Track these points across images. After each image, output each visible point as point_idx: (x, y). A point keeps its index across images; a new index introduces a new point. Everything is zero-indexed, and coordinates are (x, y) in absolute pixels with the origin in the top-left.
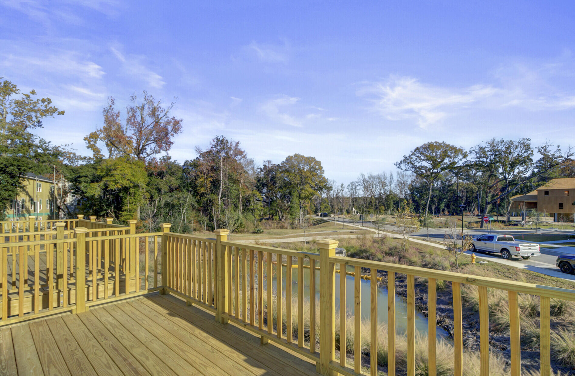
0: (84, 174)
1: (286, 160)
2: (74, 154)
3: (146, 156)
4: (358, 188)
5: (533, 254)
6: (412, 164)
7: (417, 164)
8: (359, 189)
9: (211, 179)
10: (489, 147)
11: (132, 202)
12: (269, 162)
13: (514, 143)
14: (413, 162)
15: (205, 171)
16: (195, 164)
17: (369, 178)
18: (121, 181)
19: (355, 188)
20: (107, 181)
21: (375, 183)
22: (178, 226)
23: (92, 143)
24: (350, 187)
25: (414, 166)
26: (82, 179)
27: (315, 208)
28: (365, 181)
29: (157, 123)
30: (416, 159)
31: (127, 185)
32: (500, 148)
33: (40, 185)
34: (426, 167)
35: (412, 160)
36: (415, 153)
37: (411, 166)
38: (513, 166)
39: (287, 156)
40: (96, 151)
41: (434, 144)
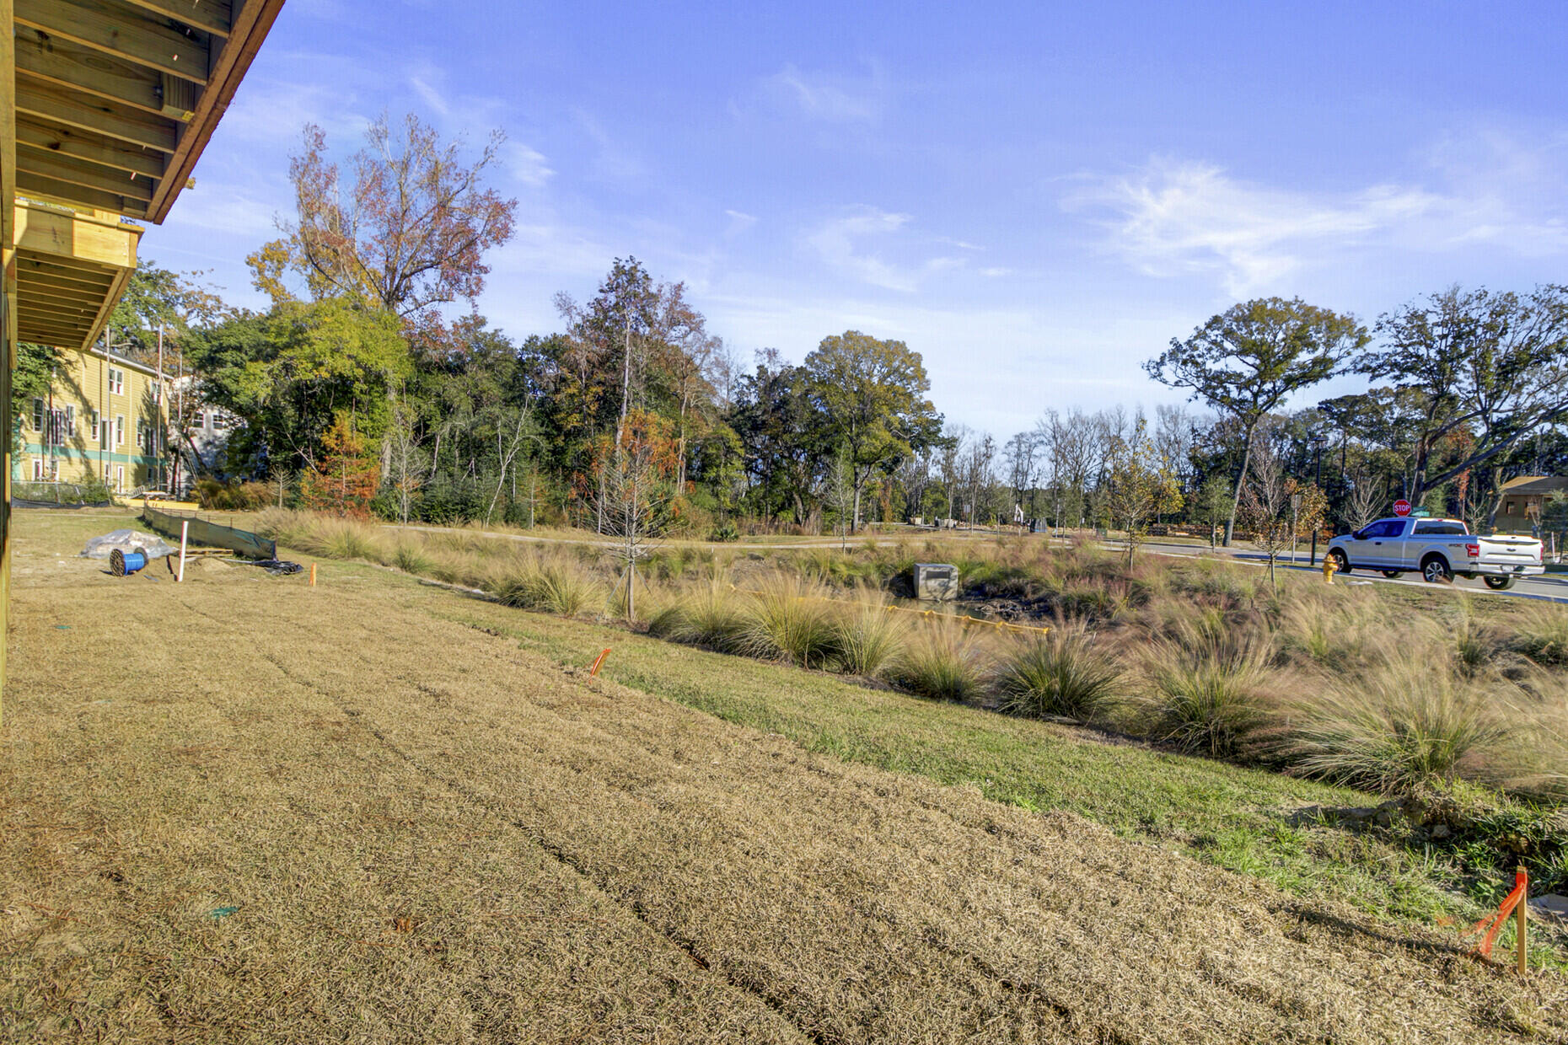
0: (233, 341)
1: (820, 348)
2: (218, 300)
3: (412, 307)
4: (1036, 452)
5: (1520, 568)
6: (1196, 364)
7: (1212, 366)
8: (1039, 457)
9: (599, 390)
10: (1439, 310)
11: (365, 429)
12: (772, 354)
13: (1520, 300)
14: (1200, 360)
15: (584, 365)
16: (554, 349)
17: (1073, 424)
18: (328, 360)
19: (1029, 452)
20: (291, 358)
21: (1089, 437)
22: (489, 498)
23: (268, 274)
24: (1013, 449)
25: (1202, 372)
26: (228, 356)
27: (905, 505)
28: (1057, 432)
29: (443, 208)
30: (1209, 350)
31: (347, 373)
32: (1474, 315)
33: (120, 374)
34: (1240, 375)
35: (1195, 353)
36: (1208, 331)
37: (1194, 371)
38: (1510, 369)
39: (823, 337)
40: (279, 295)
41: (1269, 306)
